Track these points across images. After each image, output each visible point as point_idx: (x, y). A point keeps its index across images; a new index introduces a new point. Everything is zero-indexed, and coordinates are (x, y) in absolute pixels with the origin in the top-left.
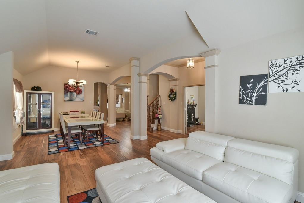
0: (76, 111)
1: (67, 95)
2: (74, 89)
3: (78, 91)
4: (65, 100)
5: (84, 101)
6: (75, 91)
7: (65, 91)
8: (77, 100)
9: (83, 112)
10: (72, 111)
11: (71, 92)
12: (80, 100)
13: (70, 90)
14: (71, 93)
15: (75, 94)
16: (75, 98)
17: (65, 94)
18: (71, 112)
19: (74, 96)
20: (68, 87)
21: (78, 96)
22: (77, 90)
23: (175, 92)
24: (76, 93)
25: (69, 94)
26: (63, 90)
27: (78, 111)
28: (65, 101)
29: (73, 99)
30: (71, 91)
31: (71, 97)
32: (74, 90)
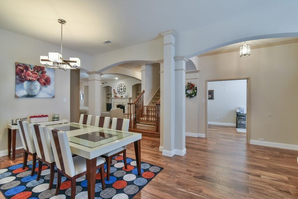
0: (43, 116)
1: (23, 85)
2: (36, 75)
3: (44, 80)
4: (18, 95)
5: (54, 97)
6: (38, 80)
7: (16, 79)
8: (42, 95)
9: (56, 116)
10: (35, 117)
11: (30, 81)
12: (48, 96)
13: (28, 78)
14: (30, 83)
15: (37, 84)
16: (39, 93)
17: (17, 83)
18: (31, 117)
19: (36, 88)
20: (25, 71)
21: (44, 89)
22: (41, 78)
23: (195, 86)
24: (40, 83)
25: (25, 83)
26: (12, 77)
27: (47, 116)
28: (16, 97)
29: (33, 94)
30: (31, 78)
31: (30, 90)
32: (35, 77)
